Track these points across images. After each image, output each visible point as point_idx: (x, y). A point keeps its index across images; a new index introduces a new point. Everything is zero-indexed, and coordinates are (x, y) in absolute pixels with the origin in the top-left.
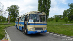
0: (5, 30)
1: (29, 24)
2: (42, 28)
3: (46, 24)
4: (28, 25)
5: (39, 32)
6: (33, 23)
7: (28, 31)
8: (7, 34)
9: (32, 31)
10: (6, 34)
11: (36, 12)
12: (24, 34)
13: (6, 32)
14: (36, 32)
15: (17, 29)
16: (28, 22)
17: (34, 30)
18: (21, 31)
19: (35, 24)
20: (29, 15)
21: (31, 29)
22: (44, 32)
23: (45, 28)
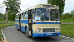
0: (2, 31)
1: (35, 23)
2: (54, 29)
3: (60, 23)
4: (33, 25)
5: (49, 35)
6: (41, 21)
7: (34, 32)
8: (4, 36)
9: (39, 33)
10: (2, 36)
11: (44, 5)
12: (28, 37)
13: (3, 33)
14: (45, 34)
15: (18, 30)
16: (33, 20)
17: (41, 32)
18: (24, 33)
19: (43, 23)
20: (35, 9)
21: (38, 31)
22: (57, 35)
23: (57, 29)
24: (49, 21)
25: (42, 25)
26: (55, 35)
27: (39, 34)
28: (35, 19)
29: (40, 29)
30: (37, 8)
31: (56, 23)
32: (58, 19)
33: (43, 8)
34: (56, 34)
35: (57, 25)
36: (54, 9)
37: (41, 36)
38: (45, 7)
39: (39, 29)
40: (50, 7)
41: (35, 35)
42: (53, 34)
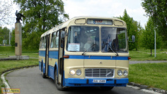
1: (68, 57)
4: (66, 61)
5: (99, 81)
7: (66, 76)
12: (59, 90)
14: (88, 80)
16: (65, 50)
19: (84, 57)
21: (73, 72)
23: (120, 70)
24: (100, 53)
25: (82, 60)
26: (113, 82)
27: (75, 80)
28: (69, 49)
29: (78, 70)
30: (75, 27)
31: (117, 58)
32: (125, 50)
33: (86, 24)
34: (115, 80)
35: (117, 61)
36: (113, 26)
37: (80, 84)
38: (92, 22)
39: (76, 70)
40: (103, 22)
41: (68, 82)
42: (107, 80)
